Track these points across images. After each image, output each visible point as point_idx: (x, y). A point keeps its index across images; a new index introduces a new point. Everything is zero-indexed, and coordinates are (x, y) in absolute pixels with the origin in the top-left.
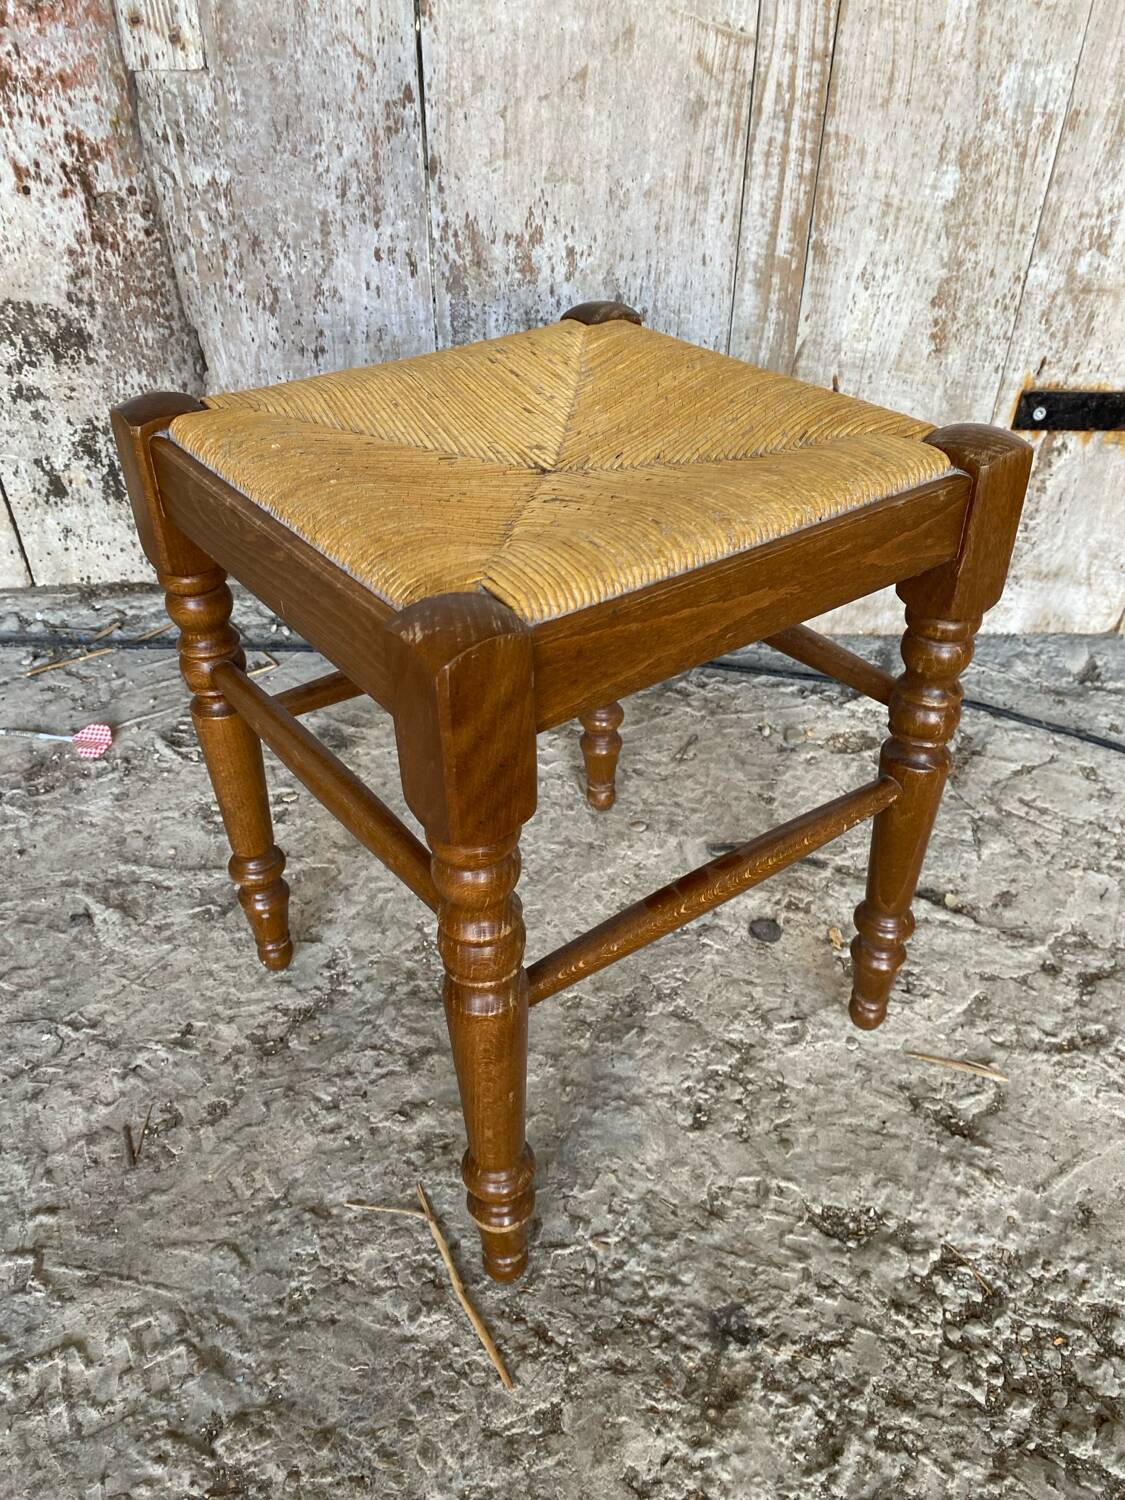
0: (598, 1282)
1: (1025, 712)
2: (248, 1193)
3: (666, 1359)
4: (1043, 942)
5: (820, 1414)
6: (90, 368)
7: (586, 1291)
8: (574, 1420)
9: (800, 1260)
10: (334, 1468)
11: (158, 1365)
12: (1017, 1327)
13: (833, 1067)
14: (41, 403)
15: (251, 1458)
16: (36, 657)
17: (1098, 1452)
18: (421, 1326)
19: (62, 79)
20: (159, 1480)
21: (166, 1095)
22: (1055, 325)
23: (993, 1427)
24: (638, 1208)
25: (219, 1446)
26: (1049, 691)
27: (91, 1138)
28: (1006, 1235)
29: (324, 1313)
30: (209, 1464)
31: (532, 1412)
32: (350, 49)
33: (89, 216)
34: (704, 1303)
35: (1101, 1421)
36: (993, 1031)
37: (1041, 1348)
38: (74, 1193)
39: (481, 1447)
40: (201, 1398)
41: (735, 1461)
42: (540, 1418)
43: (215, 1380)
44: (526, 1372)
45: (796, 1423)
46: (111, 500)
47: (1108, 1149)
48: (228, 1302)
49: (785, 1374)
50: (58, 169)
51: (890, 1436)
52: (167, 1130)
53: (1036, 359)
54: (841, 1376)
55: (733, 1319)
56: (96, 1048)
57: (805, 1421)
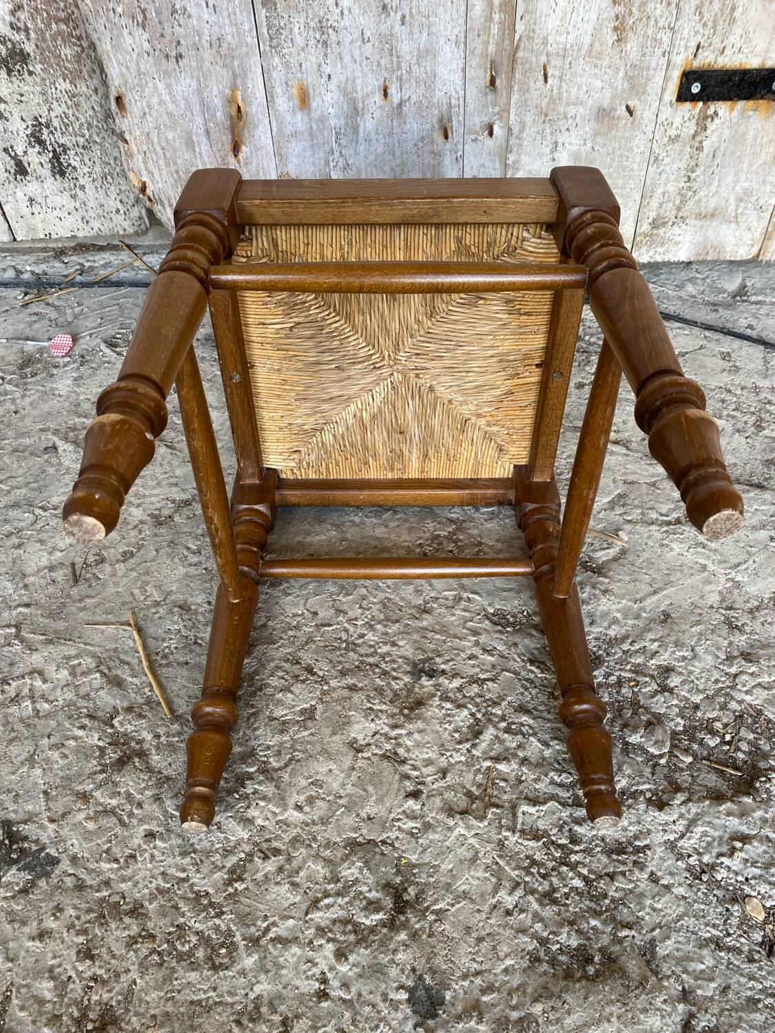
0: (348, 645)
1: (688, 317)
2: (142, 598)
3: (384, 683)
5: (473, 715)
6: (31, 79)
7: (340, 649)
8: (323, 713)
9: (474, 636)
10: (179, 733)
11: (84, 683)
12: (607, 675)
15: (133, 728)
16: (26, 295)
17: (643, 740)
20: (80, 738)
21: (97, 546)
22: (707, 16)
24: (378, 606)
25: (116, 722)
26: (709, 303)
27: (51, 568)
28: (609, 627)
29: (182, 659)
30: (109, 731)
31: (299, 709)
34: (411, 656)
35: (649, 724)
36: (625, 513)
37: (621, 687)
38: (41, 597)
40: (107, 699)
41: (417, 736)
42: (303, 712)
43: (115, 690)
44: (297, 689)
45: (456, 718)
46: (58, 177)
47: (689, 581)
48: (126, 653)
49: (454, 694)
51: (513, 727)
52: (96, 565)
53: (693, 44)
54: (488, 696)
55: (427, 665)
56: (55, 521)
57: (463, 717)
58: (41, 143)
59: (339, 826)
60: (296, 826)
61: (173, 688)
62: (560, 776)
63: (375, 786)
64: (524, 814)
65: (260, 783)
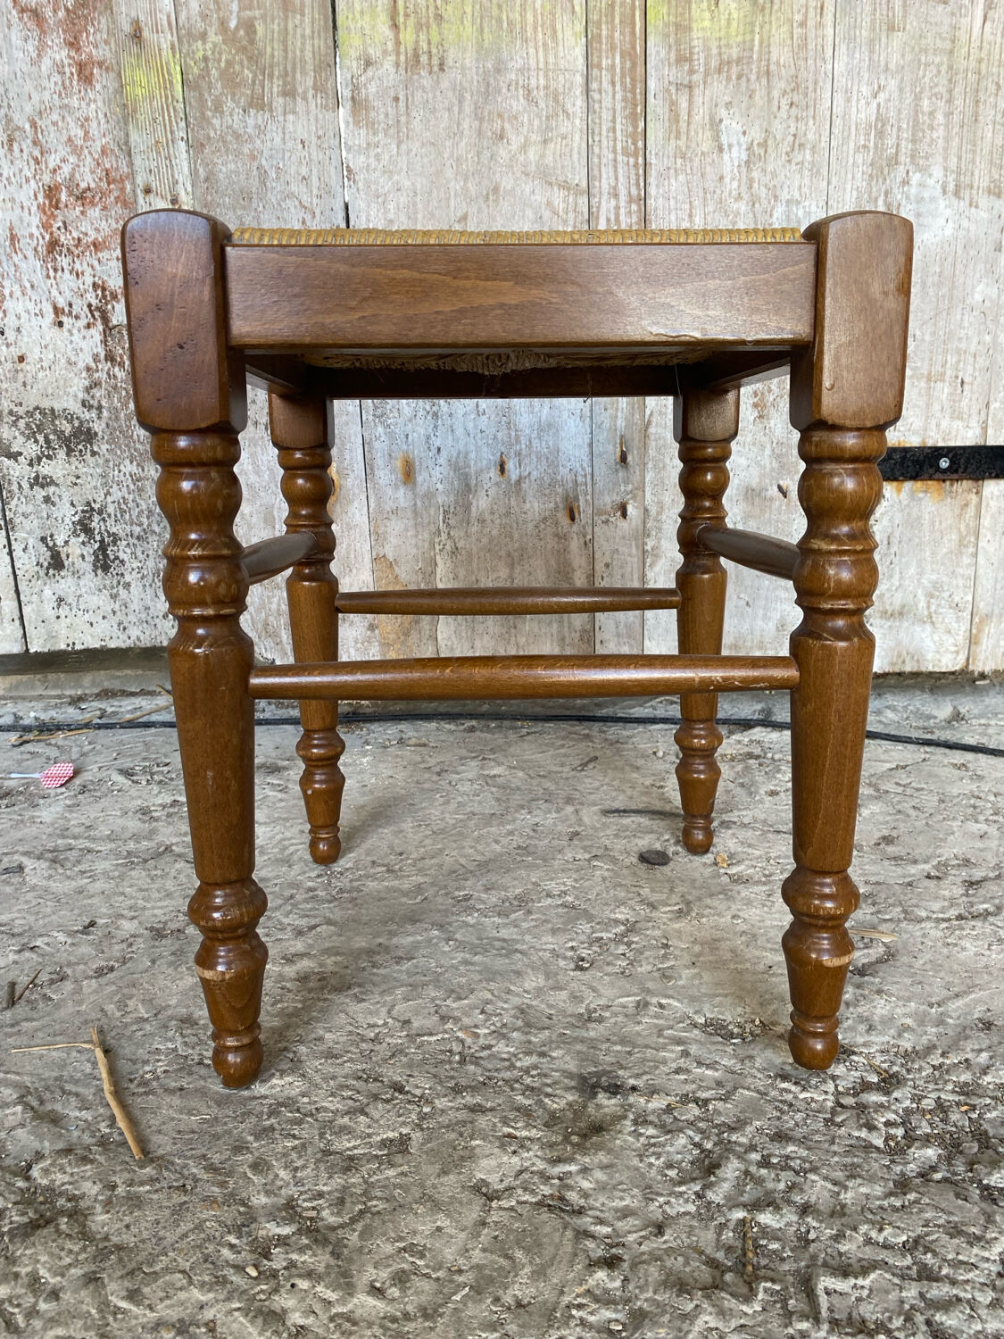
0: (463, 1057)
2: (118, 1014)
3: (527, 1102)
4: (925, 862)
5: (696, 1144)
6: (93, 459)
7: (449, 1062)
8: (423, 1144)
9: (679, 1046)
10: (152, 1180)
13: (718, 934)
14: (52, 489)
15: (67, 1178)
18: (272, 1087)
19: (94, 244)
21: (57, 963)
23: (893, 1161)
24: (512, 1012)
25: (35, 1172)
28: (900, 1035)
29: (173, 1084)
30: (21, 1184)
31: (379, 1138)
32: (297, 203)
33: (105, 342)
34: (575, 1070)
36: (879, 912)
37: (946, 1113)
39: (318, 1161)
40: (27, 1141)
41: (599, 1175)
42: (384, 1144)
43: (46, 1128)
44: (377, 1110)
45: (668, 1148)
46: (99, 572)
48: (76, 1082)
49: (658, 1116)
50: (85, 308)
51: (774, 1160)
52: (51, 984)
54: (719, 1120)
55: (604, 1079)
57: (680, 1146)
58: (88, 531)
59: (460, 1320)
60: (370, 1325)
61: (152, 1122)
62: (881, 1230)
63: (527, 1250)
64: (828, 1293)
65: (301, 1250)
